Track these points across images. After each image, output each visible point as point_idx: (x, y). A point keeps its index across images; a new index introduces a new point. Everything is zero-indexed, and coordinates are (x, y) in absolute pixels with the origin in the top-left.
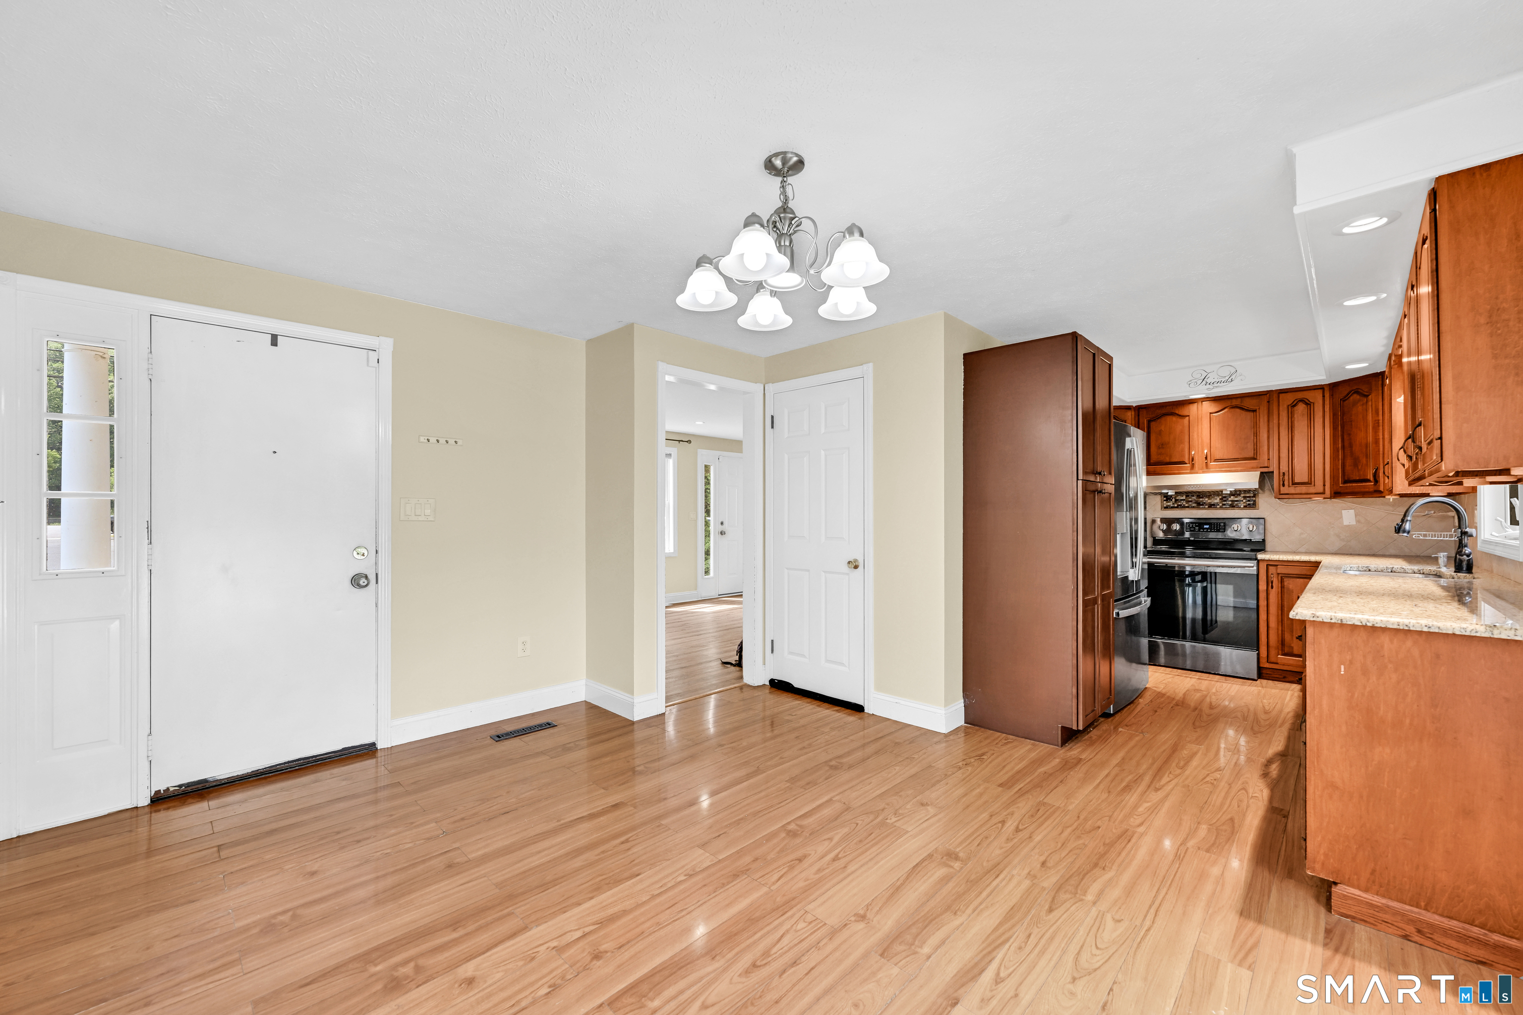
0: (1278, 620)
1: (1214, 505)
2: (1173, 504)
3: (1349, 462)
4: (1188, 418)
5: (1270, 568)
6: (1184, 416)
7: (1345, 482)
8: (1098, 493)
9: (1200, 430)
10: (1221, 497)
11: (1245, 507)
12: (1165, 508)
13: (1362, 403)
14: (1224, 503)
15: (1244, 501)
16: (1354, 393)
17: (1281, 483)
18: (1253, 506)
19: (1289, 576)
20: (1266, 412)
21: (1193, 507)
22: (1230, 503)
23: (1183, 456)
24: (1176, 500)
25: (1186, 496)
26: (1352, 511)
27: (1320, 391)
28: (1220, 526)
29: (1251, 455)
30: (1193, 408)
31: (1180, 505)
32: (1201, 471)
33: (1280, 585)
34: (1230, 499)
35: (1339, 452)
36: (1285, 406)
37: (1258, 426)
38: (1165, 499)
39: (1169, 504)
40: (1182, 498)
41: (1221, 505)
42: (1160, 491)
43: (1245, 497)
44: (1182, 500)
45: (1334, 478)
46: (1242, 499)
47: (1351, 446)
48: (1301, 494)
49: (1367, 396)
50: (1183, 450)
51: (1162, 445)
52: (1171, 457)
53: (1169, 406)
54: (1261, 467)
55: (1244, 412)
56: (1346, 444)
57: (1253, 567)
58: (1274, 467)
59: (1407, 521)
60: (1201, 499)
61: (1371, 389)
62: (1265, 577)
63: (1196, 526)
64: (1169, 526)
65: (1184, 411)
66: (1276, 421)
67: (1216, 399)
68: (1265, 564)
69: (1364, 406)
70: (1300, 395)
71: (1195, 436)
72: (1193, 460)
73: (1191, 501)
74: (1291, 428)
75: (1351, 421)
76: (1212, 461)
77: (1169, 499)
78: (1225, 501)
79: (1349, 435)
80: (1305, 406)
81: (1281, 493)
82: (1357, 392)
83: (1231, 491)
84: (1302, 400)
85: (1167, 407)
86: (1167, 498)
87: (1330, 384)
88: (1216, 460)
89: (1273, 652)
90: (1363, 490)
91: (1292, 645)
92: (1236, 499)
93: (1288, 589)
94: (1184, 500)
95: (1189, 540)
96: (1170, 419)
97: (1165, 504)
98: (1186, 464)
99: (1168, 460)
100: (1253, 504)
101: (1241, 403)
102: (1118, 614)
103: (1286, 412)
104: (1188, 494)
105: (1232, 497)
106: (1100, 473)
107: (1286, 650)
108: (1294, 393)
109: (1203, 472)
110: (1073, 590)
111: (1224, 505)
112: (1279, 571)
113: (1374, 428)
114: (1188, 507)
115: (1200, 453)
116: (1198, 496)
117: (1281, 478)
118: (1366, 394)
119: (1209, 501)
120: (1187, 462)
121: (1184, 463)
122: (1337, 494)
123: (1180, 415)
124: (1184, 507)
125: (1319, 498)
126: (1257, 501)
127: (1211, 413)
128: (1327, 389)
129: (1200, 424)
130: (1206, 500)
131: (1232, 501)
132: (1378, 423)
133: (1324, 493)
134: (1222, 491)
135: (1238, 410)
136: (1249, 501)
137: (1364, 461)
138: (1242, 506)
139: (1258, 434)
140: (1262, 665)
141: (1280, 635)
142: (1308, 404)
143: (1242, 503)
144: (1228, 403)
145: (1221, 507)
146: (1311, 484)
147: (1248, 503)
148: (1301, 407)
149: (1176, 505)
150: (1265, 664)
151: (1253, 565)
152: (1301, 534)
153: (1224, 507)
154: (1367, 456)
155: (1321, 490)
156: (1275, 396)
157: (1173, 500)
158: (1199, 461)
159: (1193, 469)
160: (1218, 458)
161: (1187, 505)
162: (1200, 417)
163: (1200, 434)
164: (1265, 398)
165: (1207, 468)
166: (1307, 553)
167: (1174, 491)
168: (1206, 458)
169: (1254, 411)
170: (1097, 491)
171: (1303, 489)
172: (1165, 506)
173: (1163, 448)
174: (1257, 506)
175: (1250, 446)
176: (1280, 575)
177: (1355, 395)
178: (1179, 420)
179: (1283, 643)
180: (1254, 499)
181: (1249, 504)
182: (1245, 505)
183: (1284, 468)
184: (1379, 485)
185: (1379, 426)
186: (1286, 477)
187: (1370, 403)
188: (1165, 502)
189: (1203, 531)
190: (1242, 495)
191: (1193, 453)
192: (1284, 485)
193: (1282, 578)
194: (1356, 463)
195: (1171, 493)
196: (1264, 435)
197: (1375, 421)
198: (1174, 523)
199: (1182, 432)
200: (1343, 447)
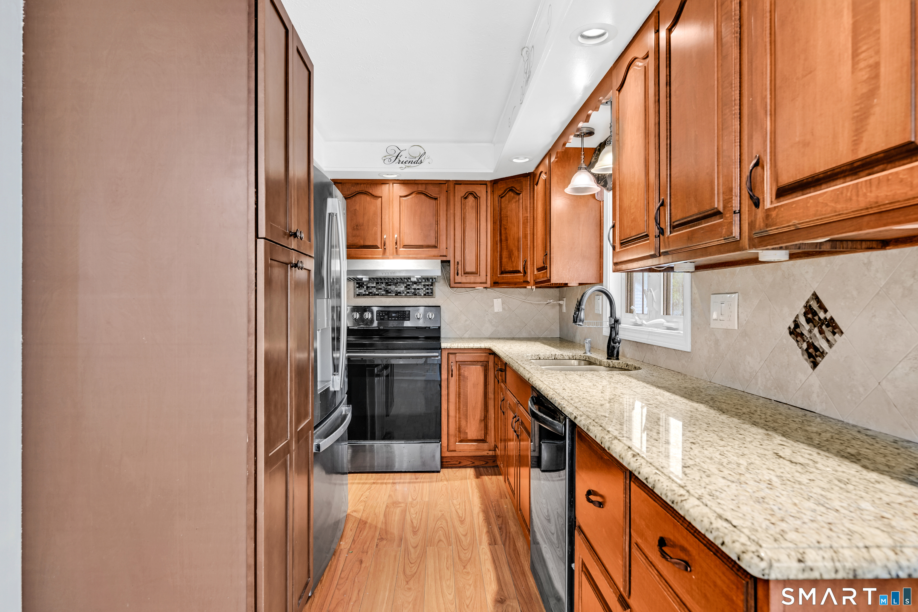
0: (456, 407)
1: (400, 293)
2: (365, 291)
3: (505, 254)
4: (380, 199)
5: (451, 356)
6: (378, 197)
7: (502, 273)
8: (291, 267)
9: (391, 213)
10: (405, 285)
11: (425, 295)
12: (358, 295)
13: (515, 200)
14: (408, 291)
15: (424, 289)
16: (510, 190)
17: (456, 272)
18: (430, 294)
19: (464, 363)
20: (445, 201)
21: (383, 295)
22: (413, 291)
23: (376, 239)
24: (368, 287)
25: (377, 283)
26: (500, 300)
27: (484, 186)
28: (405, 314)
29: (433, 243)
30: (385, 188)
31: (371, 293)
32: (391, 257)
33: (458, 373)
34: (413, 287)
35: (497, 244)
36: (460, 197)
37: (438, 215)
38: (357, 286)
39: (361, 291)
40: (373, 285)
41: (405, 293)
42: (355, 277)
43: (424, 285)
44: (373, 287)
45: (493, 268)
46: (423, 287)
47: (507, 240)
48: (470, 283)
49: (519, 194)
50: (376, 234)
51: (357, 226)
52: (364, 240)
53: (364, 184)
54: (441, 256)
55: (427, 199)
56: (503, 238)
57: (437, 356)
58: (450, 258)
59: (582, 309)
60: (389, 287)
61: (522, 188)
62: (446, 366)
63: (386, 314)
64: (361, 315)
65: (377, 191)
66: (452, 211)
67: (405, 183)
68: (447, 352)
69: (517, 203)
70: (471, 188)
71: (387, 219)
72: (384, 245)
73: (381, 289)
74: (463, 220)
75: (507, 217)
76: (401, 246)
77: (362, 286)
78: (409, 289)
79: (506, 229)
80: (474, 199)
81: (456, 281)
82: (511, 190)
83: (417, 279)
84: (471, 194)
85: (362, 185)
86: (360, 284)
87: (491, 181)
88: (405, 246)
89: (452, 440)
90: (515, 280)
91: (467, 431)
92: (418, 287)
93: (464, 376)
94: (375, 287)
95: (379, 329)
96: (363, 197)
97: (358, 291)
98: (378, 248)
99: (362, 243)
100: (431, 292)
101: (426, 189)
102: (318, 447)
103: (460, 203)
104: (379, 280)
105: (415, 285)
106: (295, 235)
107: (462, 436)
108: (466, 186)
109: (394, 258)
110: (248, 445)
111: (408, 293)
112: (457, 360)
113: (523, 223)
114: (378, 295)
115: (391, 237)
116: (387, 283)
117: (456, 266)
118: (518, 192)
119: (396, 289)
120: (379, 246)
121: (376, 247)
122: (496, 284)
123: (373, 196)
124: (375, 295)
125: (480, 288)
126: (434, 289)
127: (400, 197)
128: (489, 185)
129: (391, 207)
130: (393, 288)
131: (415, 289)
132: (527, 219)
133: (486, 283)
134: (410, 279)
135: (423, 196)
136: (428, 289)
137: (516, 253)
138: (423, 295)
139: (439, 222)
140: (443, 455)
141: (458, 422)
142: (476, 197)
143: (422, 291)
144: (415, 188)
145: (406, 295)
146: (477, 274)
147: (427, 291)
148: (471, 199)
149: (367, 293)
150: (447, 454)
151: (437, 354)
152: (466, 320)
153: (408, 294)
154: (519, 250)
155: (484, 281)
156: (452, 186)
157: (365, 287)
158: (390, 246)
159: (384, 256)
160: (406, 244)
161: (377, 293)
162: (391, 199)
163: (391, 218)
164: (445, 187)
165: (396, 254)
166: (471, 339)
167: (368, 277)
168: (396, 243)
169: (436, 199)
170: (291, 263)
171: (471, 279)
172: (357, 293)
173: (358, 229)
174: (434, 294)
175: (433, 234)
176: (458, 363)
177: (510, 193)
178: (372, 200)
179: (459, 430)
180: (432, 287)
181: (428, 293)
182: (425, 293)
183: (458, 258)
184: (527, 276)
185: (527, 222)
186: (460, 267)
187: (521, 201)
188: (357, 289)
189: (392, 320)
190: (423, 284)
191: (385, 237)
192: (458, 275)
193: (461, 364)
194: (510, 255)
195: (365, 278)
196: (443, 224)
197: (525, 217)
198: (366, 311)
199: (375, 213)
200: (501, 240)
